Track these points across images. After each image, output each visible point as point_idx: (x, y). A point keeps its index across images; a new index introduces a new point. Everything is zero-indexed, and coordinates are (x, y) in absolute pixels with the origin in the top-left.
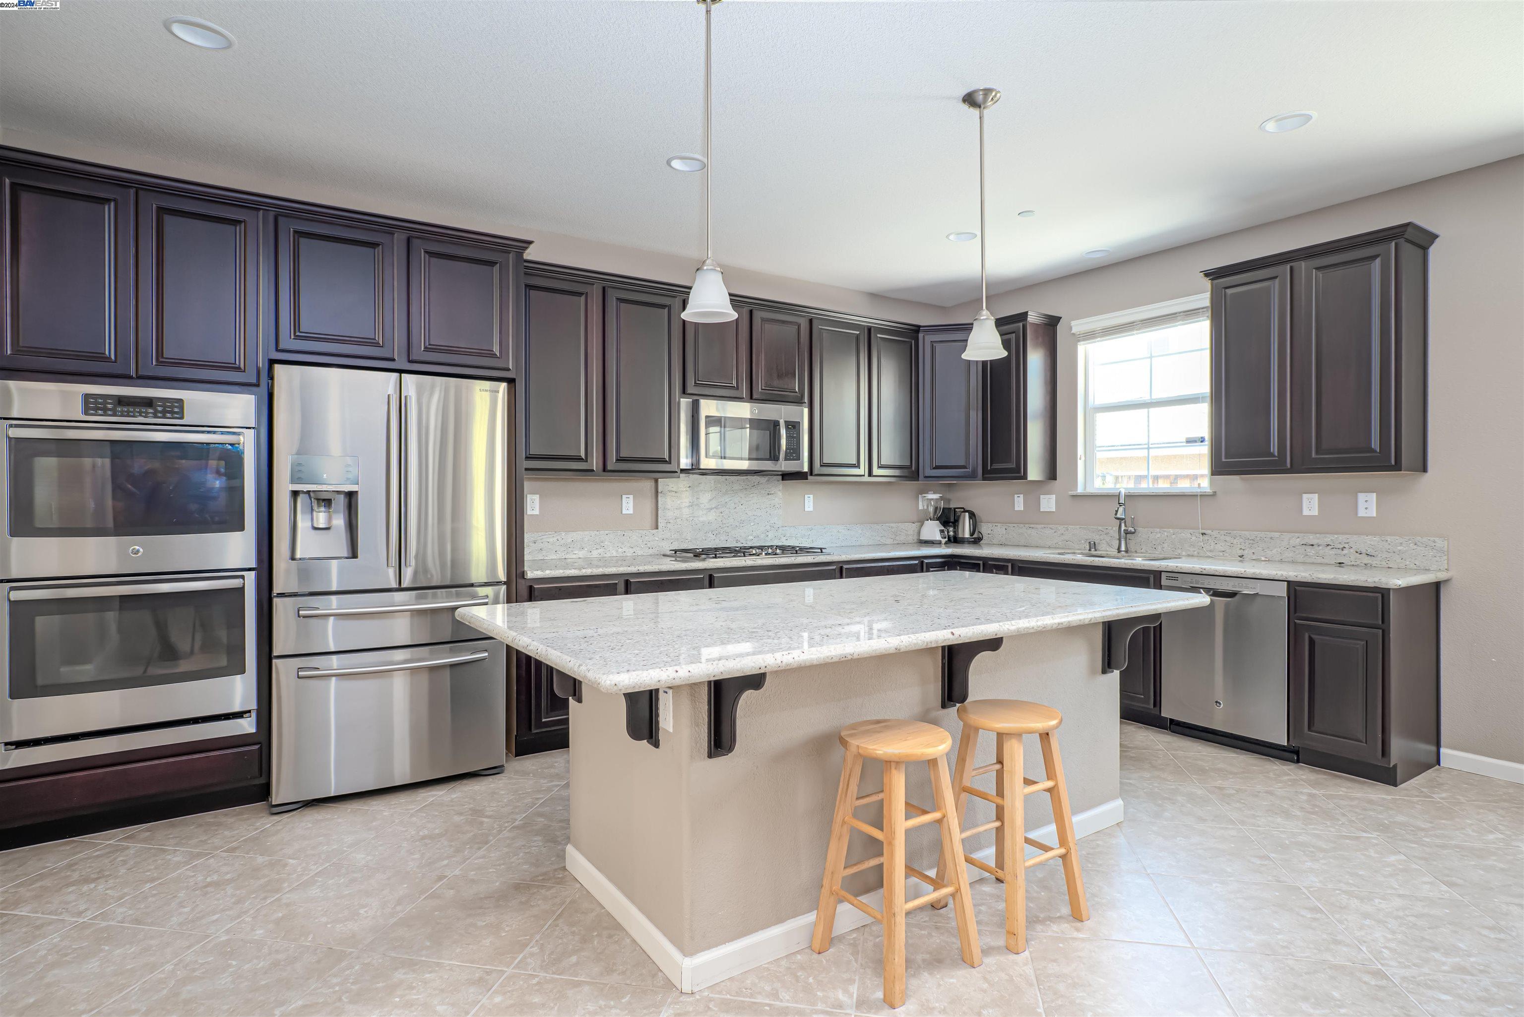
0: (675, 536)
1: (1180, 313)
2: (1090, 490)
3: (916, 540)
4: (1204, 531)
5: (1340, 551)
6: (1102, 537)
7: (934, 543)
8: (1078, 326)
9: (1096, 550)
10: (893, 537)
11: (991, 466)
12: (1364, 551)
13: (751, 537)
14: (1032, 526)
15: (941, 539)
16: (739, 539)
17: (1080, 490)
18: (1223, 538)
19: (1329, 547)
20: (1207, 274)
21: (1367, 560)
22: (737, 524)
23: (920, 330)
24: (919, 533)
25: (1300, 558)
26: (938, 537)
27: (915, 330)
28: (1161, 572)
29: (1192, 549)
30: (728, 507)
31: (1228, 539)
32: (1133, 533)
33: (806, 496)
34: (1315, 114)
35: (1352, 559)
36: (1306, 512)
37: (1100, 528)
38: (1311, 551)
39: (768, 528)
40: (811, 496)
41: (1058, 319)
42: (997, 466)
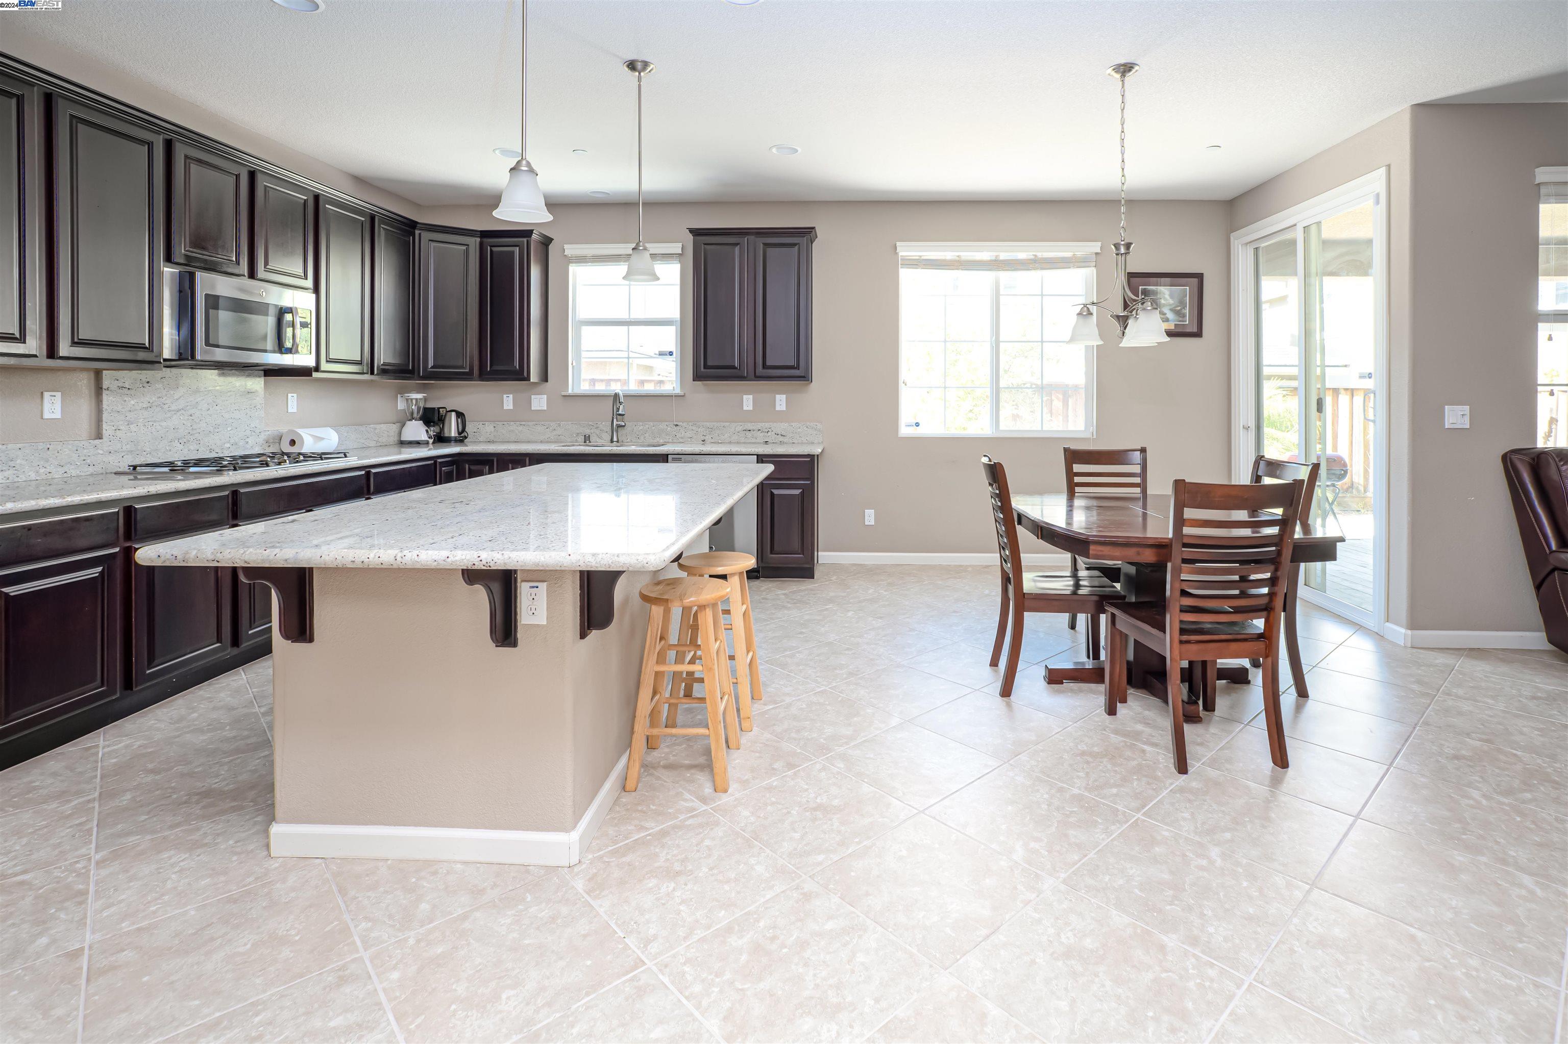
0: (128, 446)
1: (659, 254)
2: (577, 391)
3: (396, 441)
4: (677, 423)
5: (766, 434)
6: (592, 431)
7: (419, 443)
8: (570, 250)
9: (590, 442)
10: (376, 439)
11: (490, 367)
12: (779, 433)
13: (228, 445)
14: (524, 423)
15: (428, 439)
16: (213, 447)
17: (570, 391)
18: (691, 427)
19: (760, 431)
20: (692, 231)
21: (781, 439)
22: (212, 429)
23: (416, 226)
24: (400, 434)
25: (743, 440)
26: (424, 437)
27: (412, 225)
28: (667, 455)
29: (668, 437)
30: (199, 408)
31: (694, 428)
32: (624, 426)
33: (290, 395)
34: (800, 150)
35: (773, 438)
36: (745, 408)
37: (591, 423)
38: (749, 434)
39: (248, 433)
40: (295, 395)
41: (551, 240)
42: (496, 368)
